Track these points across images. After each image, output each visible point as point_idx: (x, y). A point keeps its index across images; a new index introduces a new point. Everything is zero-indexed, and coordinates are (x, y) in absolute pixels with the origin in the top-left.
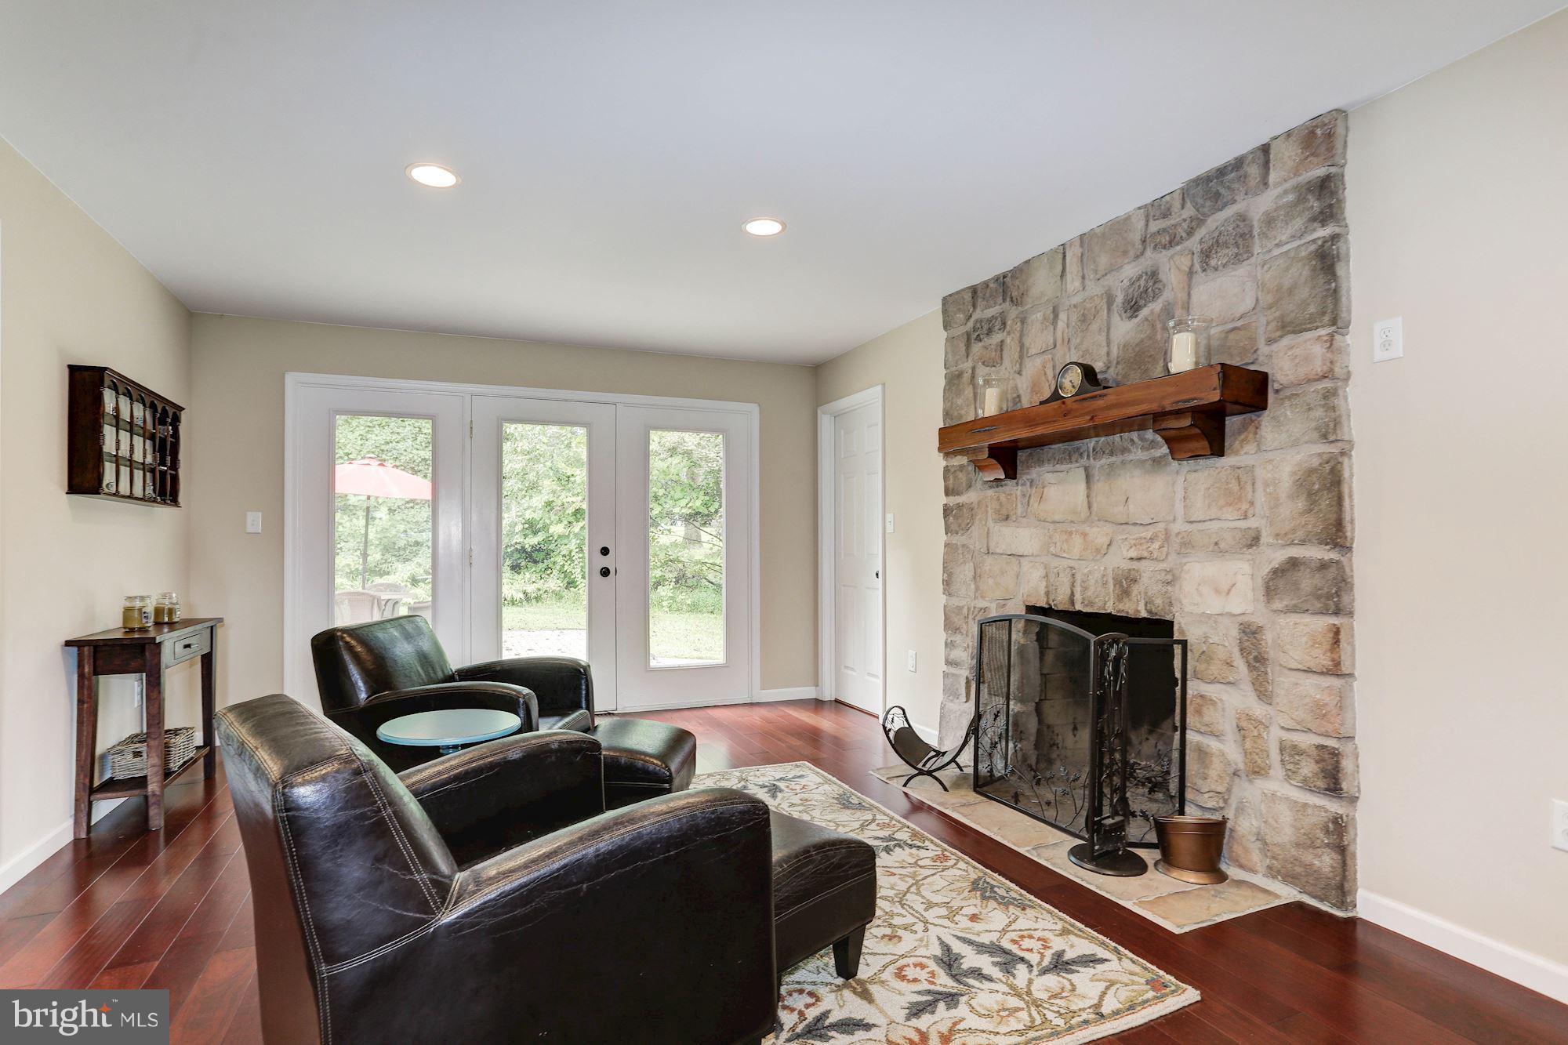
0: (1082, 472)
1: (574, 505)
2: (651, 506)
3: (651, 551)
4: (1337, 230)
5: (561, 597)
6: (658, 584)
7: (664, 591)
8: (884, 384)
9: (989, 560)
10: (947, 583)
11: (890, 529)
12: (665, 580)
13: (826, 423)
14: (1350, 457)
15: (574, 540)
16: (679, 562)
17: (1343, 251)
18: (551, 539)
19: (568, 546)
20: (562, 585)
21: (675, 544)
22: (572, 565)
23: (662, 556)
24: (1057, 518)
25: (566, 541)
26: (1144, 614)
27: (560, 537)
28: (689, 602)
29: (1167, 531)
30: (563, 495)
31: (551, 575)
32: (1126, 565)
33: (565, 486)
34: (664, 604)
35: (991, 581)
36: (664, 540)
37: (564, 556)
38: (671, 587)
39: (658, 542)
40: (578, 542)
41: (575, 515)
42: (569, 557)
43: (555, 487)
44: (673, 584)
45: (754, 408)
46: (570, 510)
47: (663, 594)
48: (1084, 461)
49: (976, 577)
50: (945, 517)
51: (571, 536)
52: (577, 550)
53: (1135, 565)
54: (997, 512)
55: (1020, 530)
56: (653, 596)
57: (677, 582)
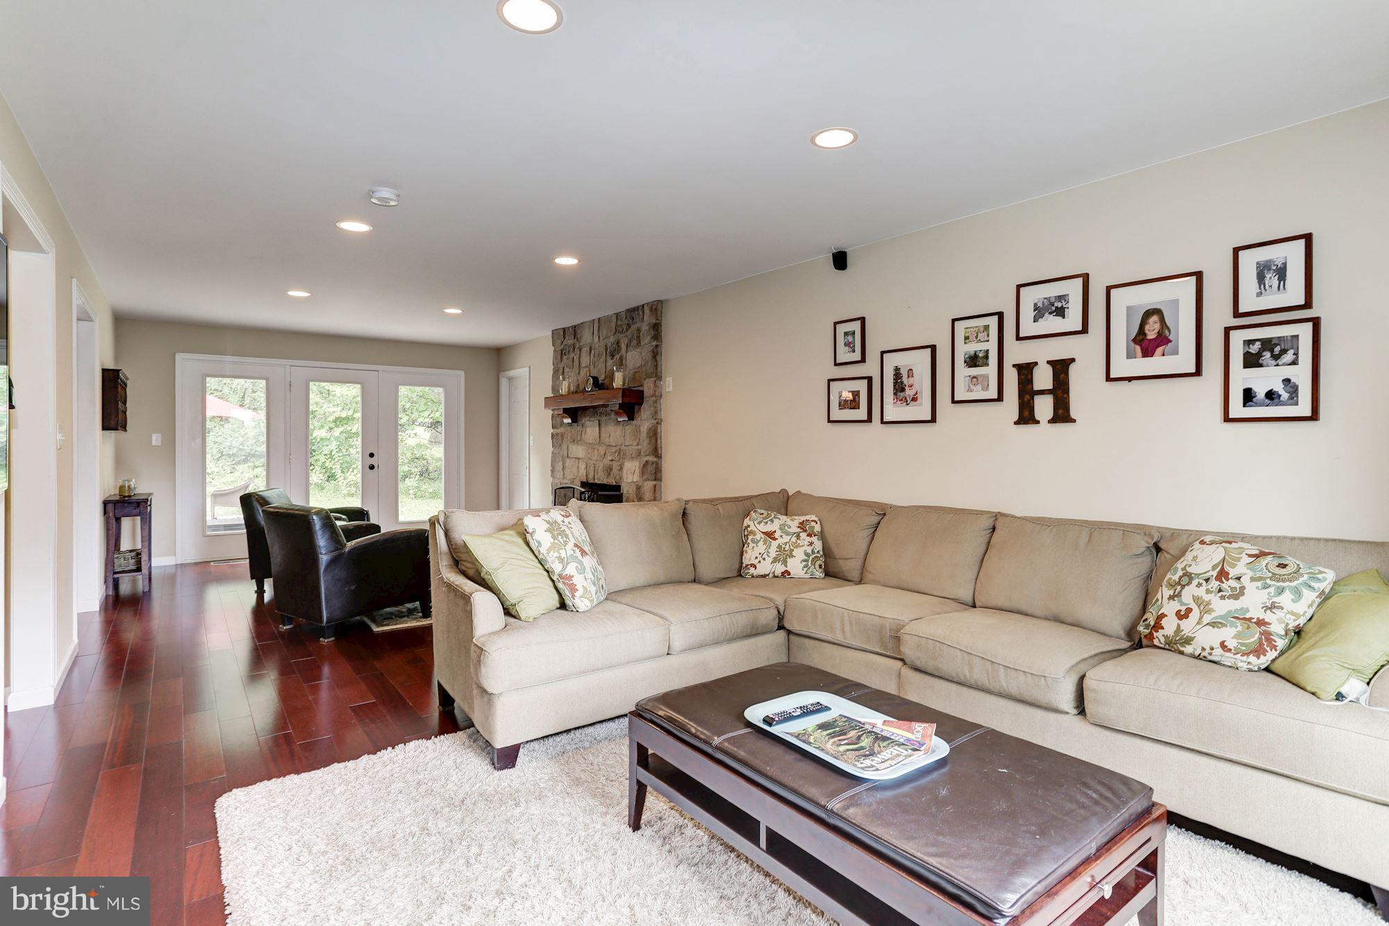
0: (597, 421)
1: (335, 414)
2: (400, 416)
3: (399, 451)
4: (658, 343)
5: (323, 489)
6: (405, 477)
7: (410, 482)
8: (530, 367)
9: (568, 460)
10: (553, 471)
11: (532, 444)
12: (412, 474)
13: (504, 383)
14: (661, 424)
15: (334, 442)
16: (424, 459)
17: (659, 352)
18: (314, 441)
19: (329, 447)
20: (323, 478)
21: (419, 446)
22: (333, 462)
23: (409, 455)
24: (591, 442)
25: (327, 443)
26: (614, 483)
27: (322, 439)
28: (431, 490)
29: (620, 449)
30: (325, 406)
31: (314, 471)
32: (609, 463)
33: (326, 398)
34: (411, 492)
35: (569, 470)
36: (411, 442)
37: (325, 455)
38: (416, 479)
39: (406, 444)
40: (338, 443)
41: (335, 422)
42: (330, 456)
43: (318, 400)
44: (418, 476)
45: (462, 373)
46: (331, 418)
47: (409, 484)
48: (598, 417)
49: (564, 468)
50: (552, 438)
51: (332, 439)
52: (337, 450)
53: (611, 463)
54: (571, 438)
55: (578, 447)
56: (401, 486)
57: (421, 475)
